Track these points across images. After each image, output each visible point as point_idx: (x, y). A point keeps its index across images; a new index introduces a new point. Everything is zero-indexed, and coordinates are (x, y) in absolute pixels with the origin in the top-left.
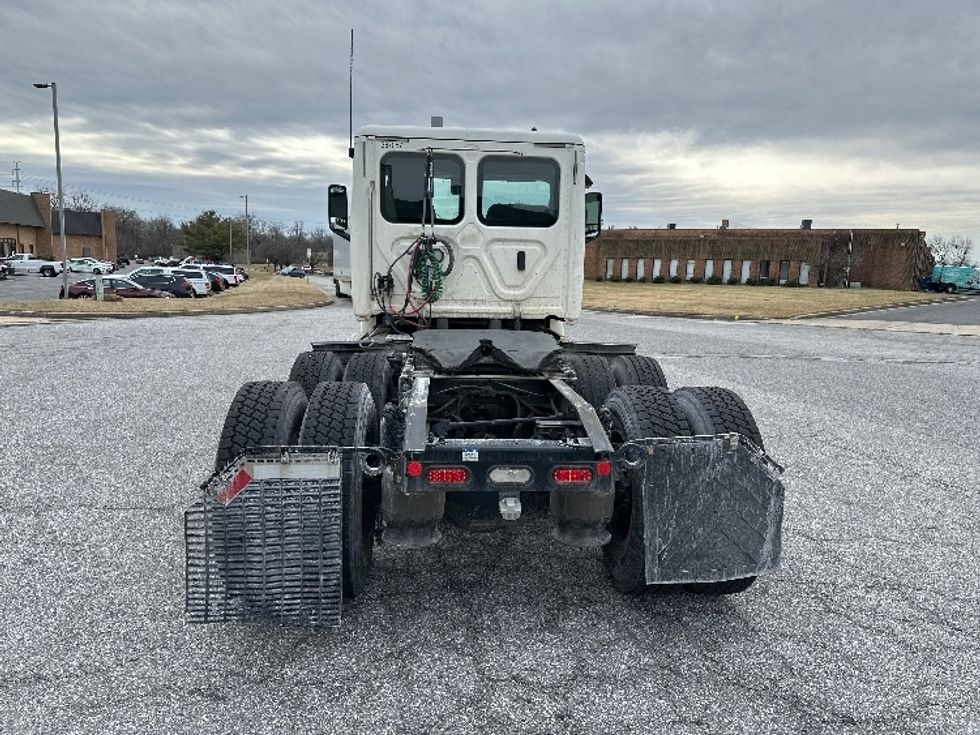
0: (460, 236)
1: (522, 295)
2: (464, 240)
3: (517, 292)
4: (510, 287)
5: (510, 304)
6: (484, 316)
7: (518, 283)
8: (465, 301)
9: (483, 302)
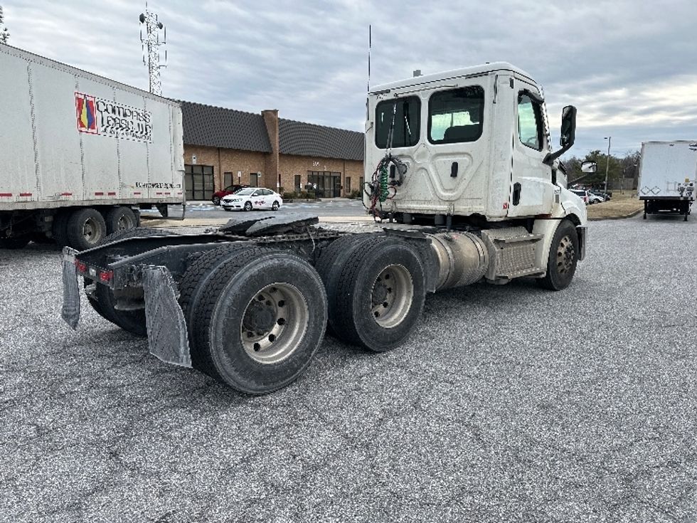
0: (416, 153)
1: (454, 196)
2: (418, 156)
3: (450, 194)
4: (446, 190)
5: (447, 203)
6: (430, 213)
7: (452, 187)
8: (418, 201)
9: (429, 202)
